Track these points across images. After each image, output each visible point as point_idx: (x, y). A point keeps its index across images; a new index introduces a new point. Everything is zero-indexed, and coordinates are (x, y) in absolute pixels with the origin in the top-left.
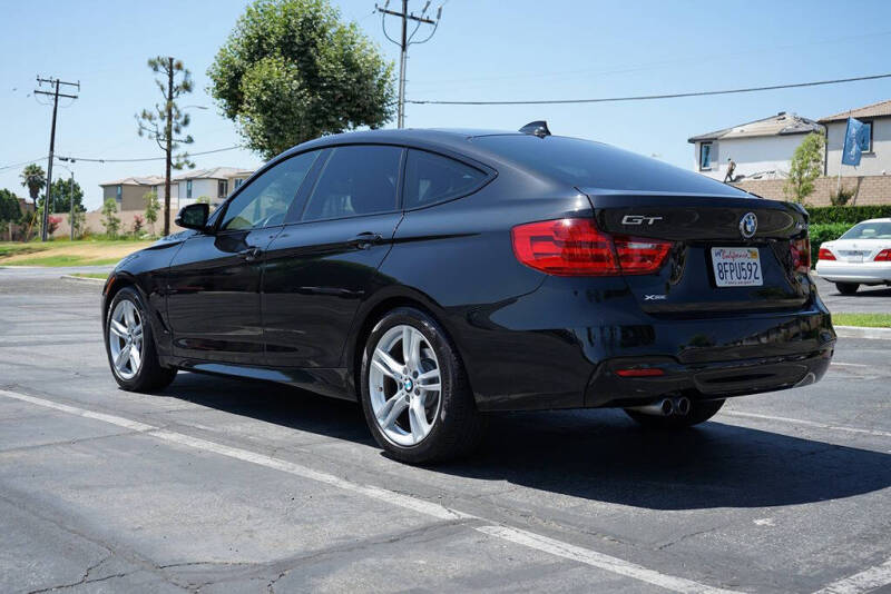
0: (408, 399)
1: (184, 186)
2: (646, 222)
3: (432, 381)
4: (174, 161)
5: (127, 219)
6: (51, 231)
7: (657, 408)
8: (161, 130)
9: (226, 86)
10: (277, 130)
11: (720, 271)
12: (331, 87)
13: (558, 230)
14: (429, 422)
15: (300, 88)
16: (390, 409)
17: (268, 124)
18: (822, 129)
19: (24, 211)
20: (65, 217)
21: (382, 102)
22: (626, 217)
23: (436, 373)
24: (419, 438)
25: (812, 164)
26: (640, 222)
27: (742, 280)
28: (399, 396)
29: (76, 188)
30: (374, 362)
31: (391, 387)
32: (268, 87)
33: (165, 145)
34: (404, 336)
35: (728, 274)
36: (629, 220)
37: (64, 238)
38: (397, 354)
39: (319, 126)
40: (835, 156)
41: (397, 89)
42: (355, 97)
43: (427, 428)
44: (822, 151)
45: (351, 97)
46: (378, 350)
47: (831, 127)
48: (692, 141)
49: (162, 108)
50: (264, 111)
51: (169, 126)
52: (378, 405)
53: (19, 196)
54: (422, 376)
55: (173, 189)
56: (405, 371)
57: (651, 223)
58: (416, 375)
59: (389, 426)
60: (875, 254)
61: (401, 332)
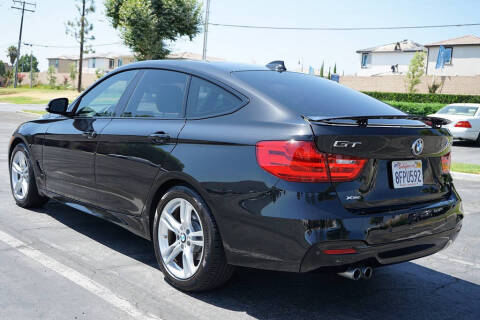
0: (182, 247)
1: (91, 61)
2: (350, 145)
3: (198, 238)
4: (84, 49)
5: (60, 78)
6: (20, 82)
7: (350, 274)
8: (78, 33)
9: (113, 10)
10: (139, 36)
11: (397, 177)
12: (169, 14)
13: (288, 148)
14: (196, 265)
15: (153, 14)
16: (171, 252)
17: (134, 33)
18: (426, 50)
19: (6, 70)
20: (27, 74)
21: (196, 23)
22: (337, 142)
23: (200, 233)
24: (189, 275)
25: (420, 68)
26: (346, 145)
27: (410, 183)
28: (177, 244)
29: (34, 59)
30: (162, 219)
31: (172, 237)
32: (135, 13)
33: (80, 40)
34: (182, 205)
35: (402, 179)
36: (338, 144)
37: (26, 86)
38: (177, 215)
39: (162, 34)
40: (432, 65)
41: (204, 17)
42: (181, 20)
43: (194, 269)
44: (425, 61)
45: (179, 20)
46: (165, 212)
47: (431, 49)
48: (358, 52)
49: (79, 20)
50: (132, 25)
51: (83, 30)
52: (164, 246)
53: (4, 62)
54: (192, 234)
55: (84, 63)
56: (181, 228)
57: (353, 146)
58: (188, 232)
59: (170, 263)
60: (455, 123)
61: (179, 203)
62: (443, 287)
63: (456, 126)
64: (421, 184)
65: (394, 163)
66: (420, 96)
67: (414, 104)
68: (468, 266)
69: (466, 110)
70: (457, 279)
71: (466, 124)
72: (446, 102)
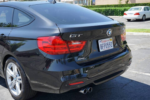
0: (15, 82)
2: (77, 36)
3: (20, 79)
7: (82, 92)
11: (101, 47)
14: (21, 90)
16: (12, 84)
22: (71, 35)
23: (20, 77)
24: (18, 95)
26: (75, 36)
27: (108, 48)
28: (13, 81)
30: (7, 71)
31: (12, 78)
35: (103, 47)
36: (72, 36)
43: (20, 92)
46: (8, 68)
52: (9, 82)
56: (14, 74)
57: (79, 36)
58: (17, 76)
59: (12, 89)
60: (134, 14)
61: (12, 64)
62: (126, 85)
63: (135, 15)
64: (113, 48)
65: (99, 41)
66: (122, 5)
67: (120, 8)
68: (136, 73)
69: (138, 9)
70: (132, 80)
71: (138, 14)
72: (131, 6)
